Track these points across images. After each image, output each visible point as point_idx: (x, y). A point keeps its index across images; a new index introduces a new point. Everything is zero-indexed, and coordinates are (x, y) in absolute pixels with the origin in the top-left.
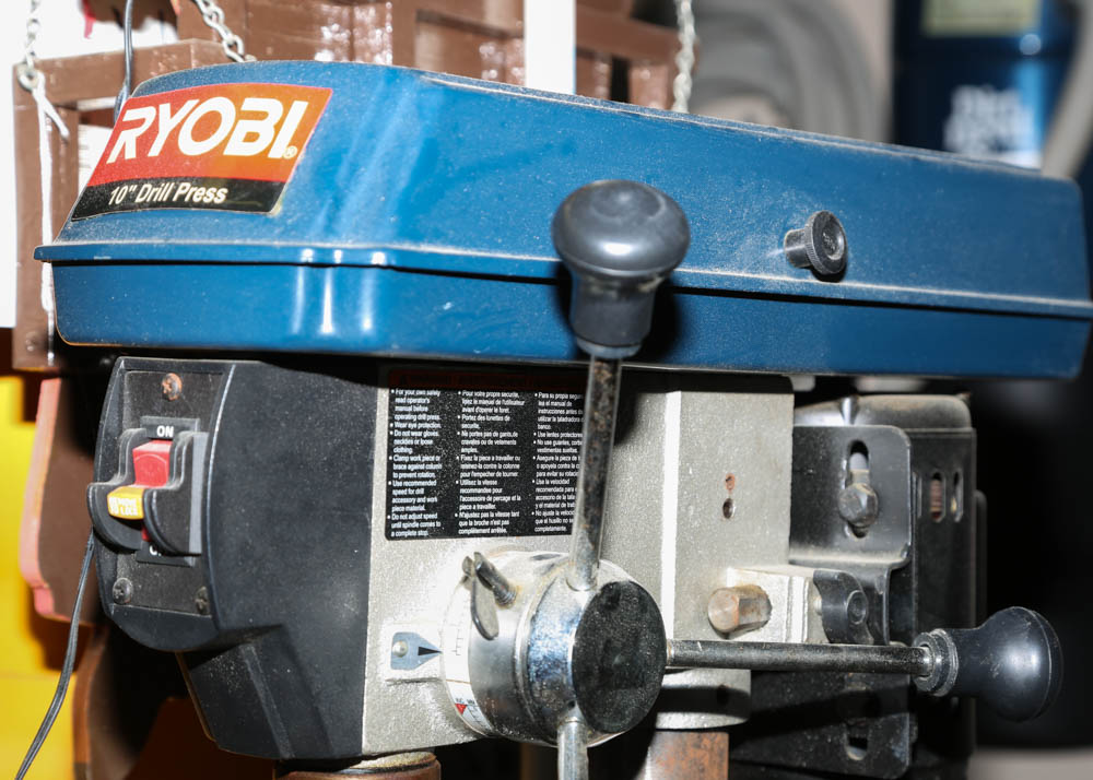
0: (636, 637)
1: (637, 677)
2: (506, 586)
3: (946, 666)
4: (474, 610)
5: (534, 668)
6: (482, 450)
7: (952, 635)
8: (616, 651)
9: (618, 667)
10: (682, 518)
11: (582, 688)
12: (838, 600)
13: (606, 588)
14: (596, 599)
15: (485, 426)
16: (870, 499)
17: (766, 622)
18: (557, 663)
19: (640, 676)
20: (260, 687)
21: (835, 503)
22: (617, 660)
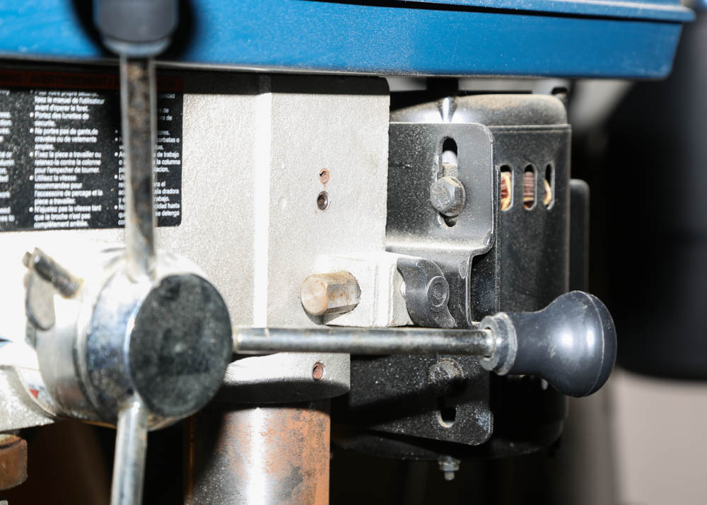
0: (198, 326)
1: (200, 364)
2: (67, 276)
3: (505, 348)
4: (27, 303)
5: (92, 357)
6: (59, 147)
7: (513, 318)
8: (177, 340)
9: (180, 355)
10: (274, 210)
11: (140, 376)
12: (420, 285)
13: (167, 280)
14: (154, 292)
15: (61, 124)
16: (458, 192)
17: (356, 306)
18: (114, 352)
19: (204, 362)
21: (427, 195)
22: (178, 348)
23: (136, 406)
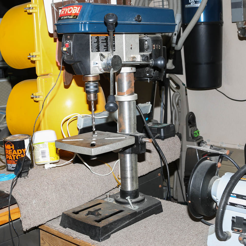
0: (118, 61)
2: (104, 56)
3: (153, 63)
4: (100, 58)
5: (107, 64)
6: (102, 42)
7: (154, 60)
10: (126, 50)
11: (112, 66)
12: (143, 57)
13: (114, 56)
14: (113, 57)
15: (102, 40)
16: (148, 46)
17: (136, 60)
18: (110, 64)
19: (119, 65)
20: (80, 68)
21: (144, 47)
22: (116, 63)
23: (112, 69)
